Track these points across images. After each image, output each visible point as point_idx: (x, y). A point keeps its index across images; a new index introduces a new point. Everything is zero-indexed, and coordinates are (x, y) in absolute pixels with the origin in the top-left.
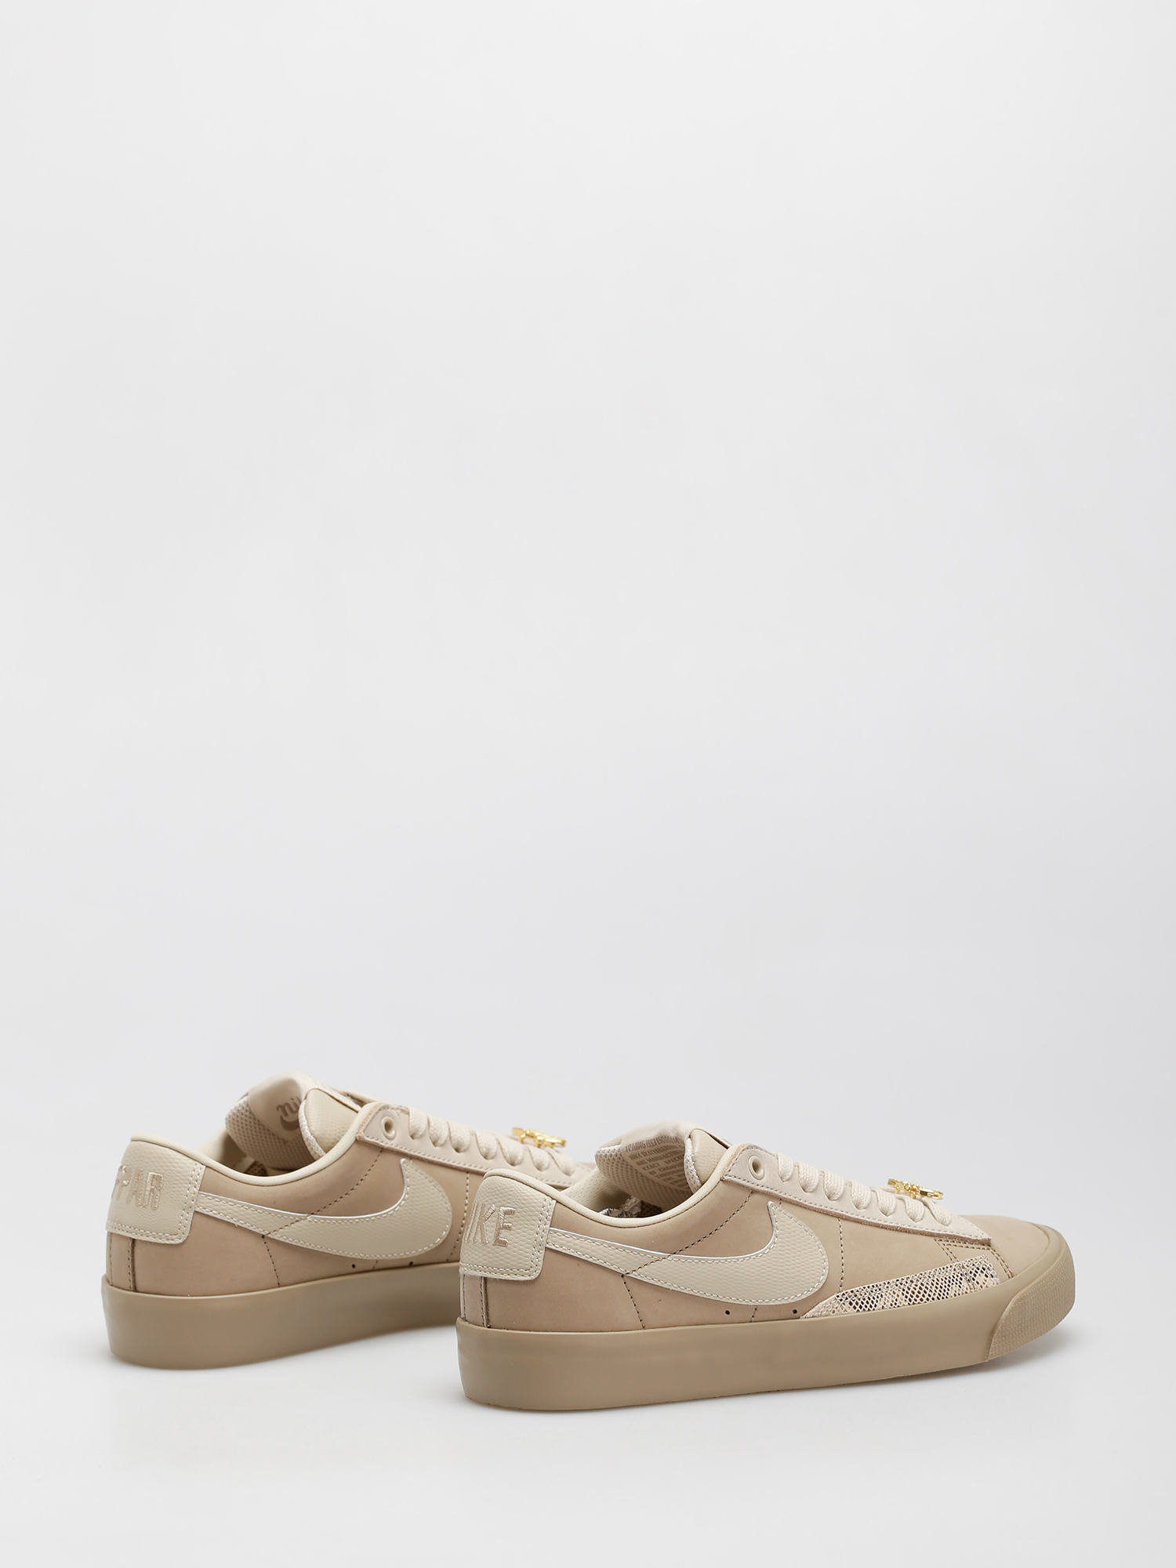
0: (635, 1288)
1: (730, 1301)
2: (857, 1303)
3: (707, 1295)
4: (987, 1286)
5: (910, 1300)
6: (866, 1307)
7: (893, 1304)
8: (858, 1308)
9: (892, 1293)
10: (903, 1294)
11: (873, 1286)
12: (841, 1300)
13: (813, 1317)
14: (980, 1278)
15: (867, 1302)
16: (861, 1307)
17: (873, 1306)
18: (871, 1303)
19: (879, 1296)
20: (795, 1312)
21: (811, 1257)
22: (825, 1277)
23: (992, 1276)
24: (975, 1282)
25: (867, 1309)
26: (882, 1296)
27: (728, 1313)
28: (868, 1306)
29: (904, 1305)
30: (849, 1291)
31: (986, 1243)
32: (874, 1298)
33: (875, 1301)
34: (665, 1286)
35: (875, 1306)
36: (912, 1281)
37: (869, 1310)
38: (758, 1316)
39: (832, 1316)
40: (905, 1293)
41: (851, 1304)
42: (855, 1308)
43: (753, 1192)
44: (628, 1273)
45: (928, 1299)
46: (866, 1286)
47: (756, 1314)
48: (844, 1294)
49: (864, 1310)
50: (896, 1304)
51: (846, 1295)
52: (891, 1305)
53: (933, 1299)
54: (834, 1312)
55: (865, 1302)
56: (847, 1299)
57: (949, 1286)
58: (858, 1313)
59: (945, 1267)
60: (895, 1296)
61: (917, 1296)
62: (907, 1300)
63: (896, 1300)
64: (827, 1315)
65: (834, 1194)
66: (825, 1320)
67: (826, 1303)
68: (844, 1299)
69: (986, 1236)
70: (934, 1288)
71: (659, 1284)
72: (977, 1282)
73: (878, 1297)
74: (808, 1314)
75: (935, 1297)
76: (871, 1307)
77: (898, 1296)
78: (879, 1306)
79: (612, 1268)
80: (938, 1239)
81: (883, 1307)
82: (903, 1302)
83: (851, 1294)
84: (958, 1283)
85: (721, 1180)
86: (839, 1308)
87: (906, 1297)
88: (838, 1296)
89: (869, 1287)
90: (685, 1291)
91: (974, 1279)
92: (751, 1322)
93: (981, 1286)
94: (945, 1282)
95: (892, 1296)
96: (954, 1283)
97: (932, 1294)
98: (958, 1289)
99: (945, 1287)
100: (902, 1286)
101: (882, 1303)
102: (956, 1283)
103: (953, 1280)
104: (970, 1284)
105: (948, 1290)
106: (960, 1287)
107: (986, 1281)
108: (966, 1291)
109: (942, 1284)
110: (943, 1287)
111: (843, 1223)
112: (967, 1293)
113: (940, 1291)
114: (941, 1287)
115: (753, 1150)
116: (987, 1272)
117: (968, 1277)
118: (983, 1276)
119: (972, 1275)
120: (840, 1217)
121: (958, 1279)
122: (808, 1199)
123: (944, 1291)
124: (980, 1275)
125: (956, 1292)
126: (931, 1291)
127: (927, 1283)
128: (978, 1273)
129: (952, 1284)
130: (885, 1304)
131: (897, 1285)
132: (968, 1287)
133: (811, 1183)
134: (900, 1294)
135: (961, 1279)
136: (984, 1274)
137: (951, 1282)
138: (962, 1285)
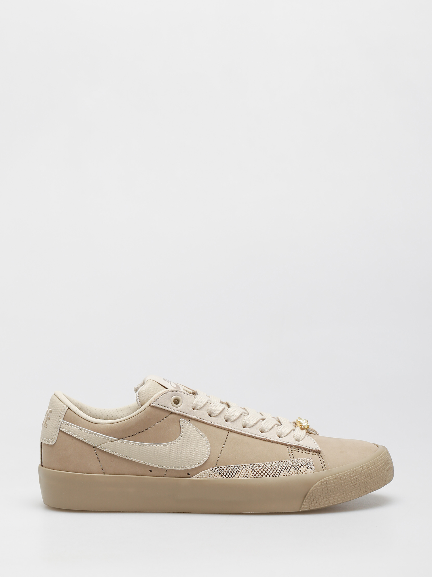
0: (100, 454)
1: (151, 465)
2: (223, 474)
3: (139, 461)
4: (306, 473)
5: (255, 475)
6: (228, 476)
7: (245, 476)
8: (224, 476)
9: (245, 471)
10: (252, 472)
11: (235, 466)
12: (214, 471)
13: (197, 478)
14: (303, 469)
15: (230, 474)
16: (225, 476)
17: (233, 476)
18: (231, 475)
19: (238, 471)
20: (189, 474)
21: (200, 448)
22: (206, 459)
23: (311, 469)
24: (299, 470)
25: (229, 477)
26: (239, 472)
27: (151, 471)
28: (230, 476)
29: (251, 477)
30: (220, 467)
31: (318, 452)
32: (234, 472)
33: (234, 474)
34: (115, 454)
35: (234, 476)
36: (260, 466)
37: (230, 478)
38: (167, 474)
39: (208, 479)
40: (253, 471)
41: (220, 473)
42: (222, 476)
43: (172, 413)
44: (96, 446)
45: (266, 476)
46: (230, 466)
47: (166, 473)
48: (216, 468)
49: (227, 477)
50: (246, 476)
51: (218, 469)
52: (243, 477)
53: (270, 476)
54: (210, 476)
55: (228, 474)
56: (218, 471)
57: (282, 470)
58: (224, 479)
59: (283, 461)
60: (247, 472)
61: (260, 474)
62: (254, 475)
63: (247, 474)
64: (206, 478)
65: (230, 419)
66: (205, 480)
67: (205, 472)
68: (216, 471)
69: (318, 448)
70: (272, 471)
71: (112, 453)
72: (300, 471)
73: (236, 472)
74: (194, 476)
75: (271, 475)
76: (231, 476)
77: (249, 472)
78: (236, 476)
79: (87, 442)
80: (289, 447)
81: (238, 477)
82: (251, 476)
83: (221, 469)
84: (288, 470)
85: (150, 405)
86: (213, 475)
87: (253, 473)
88: (212, 469)
89: (232, 466)
90: (126, 458)
91: (299, 469)
92: (164, 477)
93: (302, 473)
94: (280, 469)
95: (245, 472)
96: (286, 470)
97: (269, 474)
98: (287, 472)
99: (279, 471)
100: (253, 468)
101: (238, 475)
102: (287, 470)
103: (285, 468)
104: (296, 471)
105: (281, 472)
106: (288, 472)
107: (306, 470)
108: (292, 474)
109: (278, 469)
110: (278, 471)
111: (231, 434)
112: (292, 475)
113: (275, 473)
114: (277, 471)
115: (178, 394)
116: (309, 466)
117: (295, 468)
118: (305, 468)
119: (298, 467)
120: (229, 431)
121: (289, 468)
122: (210, 420)
123: (278, 473)
124: (303, 467)
125: (285, 474)
126: (270, 472)
127: (269, 468)
128: (303, 466)
129: (284, 470)
130: (240, 476)
131: (250, 467)
132: (294, 472)
133: (214, 412)
134: (250, 472)
135: (291, 468)
136: (307, 467)
137: (284, 469)
138: (290, 471)
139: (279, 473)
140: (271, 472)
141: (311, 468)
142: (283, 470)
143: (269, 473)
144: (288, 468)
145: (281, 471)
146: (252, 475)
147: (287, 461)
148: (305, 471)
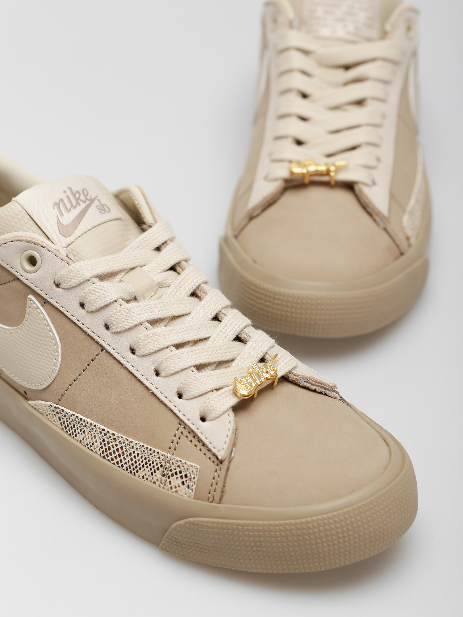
2: (64, 423)
5: (103, 452)
6: (69, 430)
7: (89, 445)
8: (63, 426)
9: (93, 435)
10: (101, 443)
12: (53, 411)
13: (32, 406)
14: (176, 481)
15: (71, 428)
16: (65, 428)
17: (74, 434)
18: (73, 431)
19: (83, 430)
20: (26, 393)
22: (47, 384)
24: (168, 480)
25: (68, 433)
26: (84, 432)
28: (71, 431)
29: (96, 452)
30: (61, 408)
31: (220, 459)
32: (78, 429)
33: (77, 432)
35: (76, 435)
36: (115, 440)
39: (44, 418)
41: (58, 419)
42: (61, 425)
43: (18, 279)
45: (118, 463)
46: (77, 415)
48: (56, 408)
50: (91, 446)
51: (58, 410)
52: (87, 445)
53: (122, 466)
54: (46, 415)
56: (58, 413)
57: (143, 466)
58: (62, 431)
59: (153, 450)
61: (111, 454)
62: (101, 450)
63: (93, 444)
64: (41, 414)
65: (113, 326)
67: (44, 403)
68: (55, 412)
70: (129, 458)
72: (168, 483)
73: (81, 430)
74: (30, 402)
76: (72, 433)
77: (96, 442)
78: (78, 437)
81: (81, 441)
82: (97, 450)
83: (63, 412)
84: (153, 470)
86: (51, 416)
87: (102, 448)
88: (52, 406)
91: (169, 478)
93: (171, 488)
94: (142, 461)
95: (92, 438)
96: (149, 467)
97: (124, 462)
98: (149, 474)
99: (140, 464)
100: (105, 437)
101: (82, 437)
102: (151, 469)
103: (150, 465)
104: (164, 479)
105: (140, 469)
106: (152, 474)
107: (179, 486)
108: (156, 481)
109: (139, 460)
110: (137, 464)
111: (103, 354)
112: (155, 483)
113: (132, 465)
114: (136, 462)
115: (37, 248)
116: (186, 481)
117: (166, 472)
118: (180, 481)
119: (170, 473)
120: (103, 349)
121: (156, 467)
122: (78, 315)
123: (136, 467)
124: (177, 478)
125: (145, 475)
126: (125, 459)
127: (126, 451)
128: (177, 476)
129: (147, 467)
130: (83, 440)
131: (101, 433)
132: (159, 480)
133: (88, 305)
134: (99, 441)
135: (158, 469)
136: (182, 480)
137: (148, 465)
138: (155, 474)
139: (138, 468)
140: (127, 461)
141: (188, 487)
142: (145, 466)
143: (123, 460)
144: (154, 467)
145: (141, 466)
146: (100, 450)
147: (158, 453)
148: (177, 486)
